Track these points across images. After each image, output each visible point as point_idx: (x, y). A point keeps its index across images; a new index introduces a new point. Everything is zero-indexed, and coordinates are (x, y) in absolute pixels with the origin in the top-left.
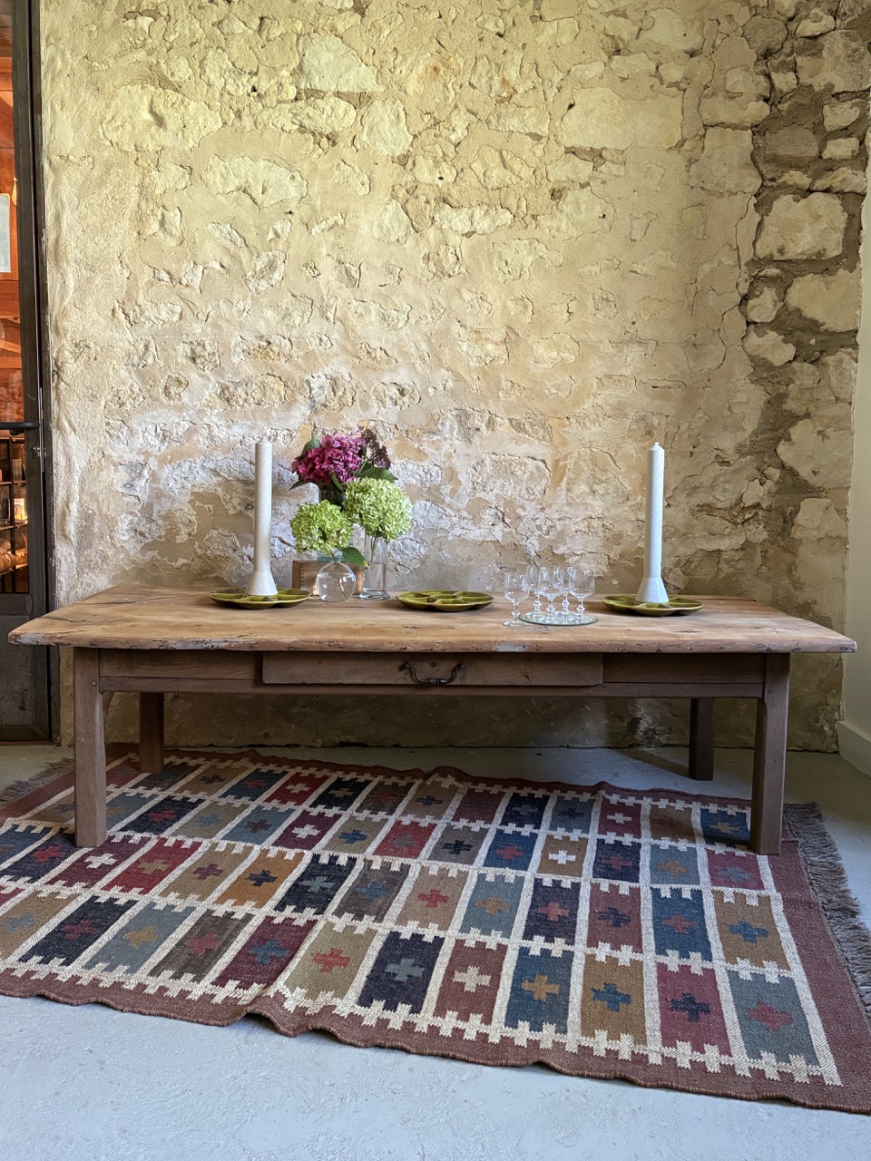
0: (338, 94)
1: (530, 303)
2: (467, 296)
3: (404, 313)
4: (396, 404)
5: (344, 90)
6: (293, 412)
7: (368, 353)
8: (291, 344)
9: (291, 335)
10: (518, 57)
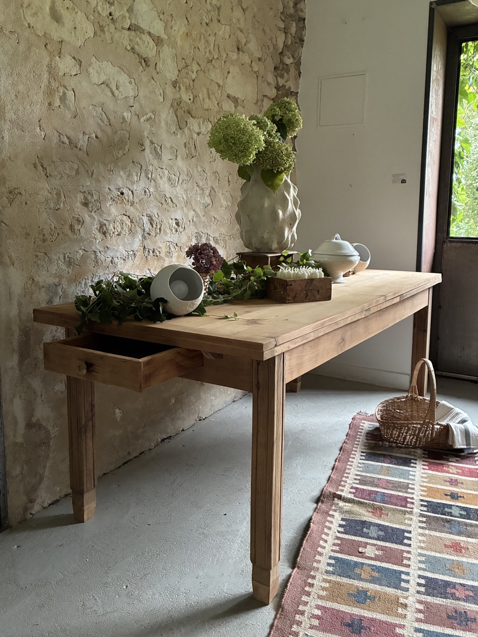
0: (149, 33)
1: (217, 175)
2: (200, 169)
3: (177, 176)
4: (177, 231)
5: (152, 32)
6: (136, 239)
7: (166, 200)
8: (133, 194)
9: (133, 188)
10: (214, 39)
